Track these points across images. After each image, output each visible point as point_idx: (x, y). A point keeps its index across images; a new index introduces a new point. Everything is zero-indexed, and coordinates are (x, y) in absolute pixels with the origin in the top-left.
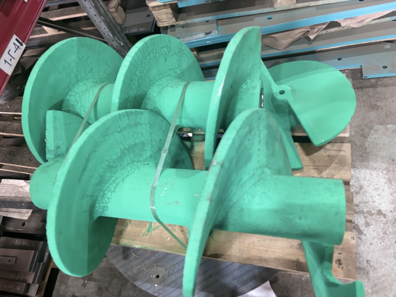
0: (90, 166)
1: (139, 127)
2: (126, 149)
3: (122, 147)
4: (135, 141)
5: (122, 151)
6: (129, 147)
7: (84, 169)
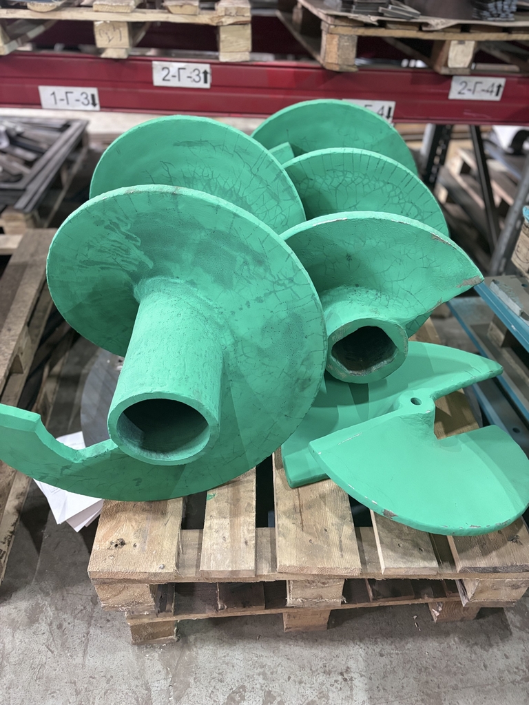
0: (196, 150)
1: (273, 202)
2: (237, 195)
3: (237, 187)
4: (252, 204)
5: (233, 189)
6: (241, 198)
7: (190, 144)
